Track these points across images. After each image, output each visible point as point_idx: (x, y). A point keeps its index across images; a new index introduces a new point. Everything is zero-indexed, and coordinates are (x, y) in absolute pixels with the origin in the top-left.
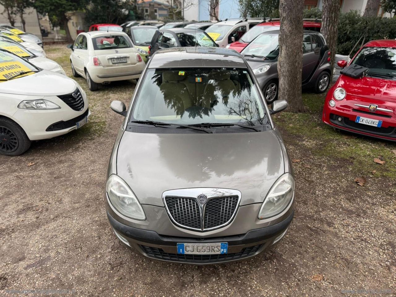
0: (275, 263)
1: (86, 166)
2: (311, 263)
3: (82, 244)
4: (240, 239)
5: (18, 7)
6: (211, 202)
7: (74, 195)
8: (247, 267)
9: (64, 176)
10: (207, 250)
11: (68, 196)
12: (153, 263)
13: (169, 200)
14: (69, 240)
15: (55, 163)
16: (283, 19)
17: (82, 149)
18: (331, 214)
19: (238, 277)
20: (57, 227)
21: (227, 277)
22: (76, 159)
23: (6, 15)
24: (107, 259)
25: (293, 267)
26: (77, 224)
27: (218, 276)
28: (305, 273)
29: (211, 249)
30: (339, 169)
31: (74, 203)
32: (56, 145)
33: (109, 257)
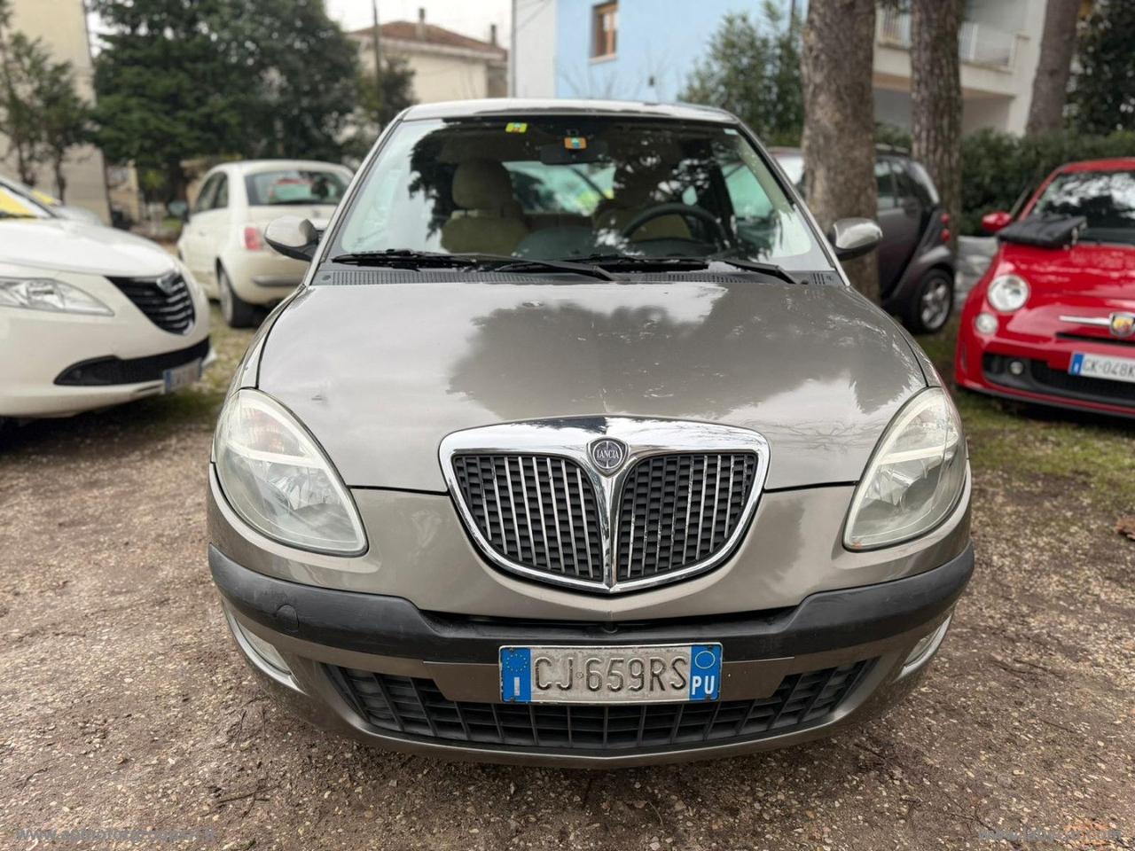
0: (901, 781)
1: (180, 495)
2: (1043, 782)
3: (111, 720)
4: (774, 629)
5: (51, 141)
6: (644, 469)
7: (116, 571)
8: (788, 797)
9: (96, 519)
10: (629, 682)
11: (95, 575)
12: (393, 783)
13: (469, 465)
14: (64, 706)
15: (71, 488)
16: (814, 92)
17: (175, 452)
18: (1067, 623)
19: (755, 834)
20: (28, 666)
21: (711, 834)
22: (149, 477)
23: (13, 161)
24: (205, 770)
25: (975, 794)
26: (109, 654)
27: (672, 831)
28: (1033, 817)
29: (648, 677)
30: (1051, 501)
31: (113, 593)
32: (91, 445)
33: (213, 765)
